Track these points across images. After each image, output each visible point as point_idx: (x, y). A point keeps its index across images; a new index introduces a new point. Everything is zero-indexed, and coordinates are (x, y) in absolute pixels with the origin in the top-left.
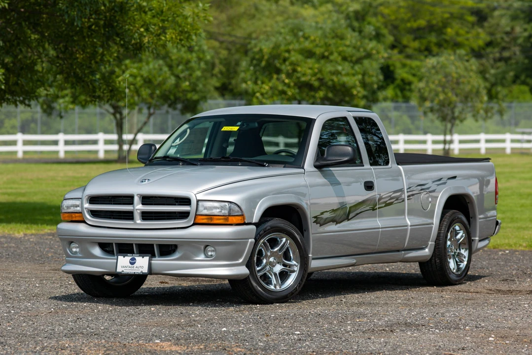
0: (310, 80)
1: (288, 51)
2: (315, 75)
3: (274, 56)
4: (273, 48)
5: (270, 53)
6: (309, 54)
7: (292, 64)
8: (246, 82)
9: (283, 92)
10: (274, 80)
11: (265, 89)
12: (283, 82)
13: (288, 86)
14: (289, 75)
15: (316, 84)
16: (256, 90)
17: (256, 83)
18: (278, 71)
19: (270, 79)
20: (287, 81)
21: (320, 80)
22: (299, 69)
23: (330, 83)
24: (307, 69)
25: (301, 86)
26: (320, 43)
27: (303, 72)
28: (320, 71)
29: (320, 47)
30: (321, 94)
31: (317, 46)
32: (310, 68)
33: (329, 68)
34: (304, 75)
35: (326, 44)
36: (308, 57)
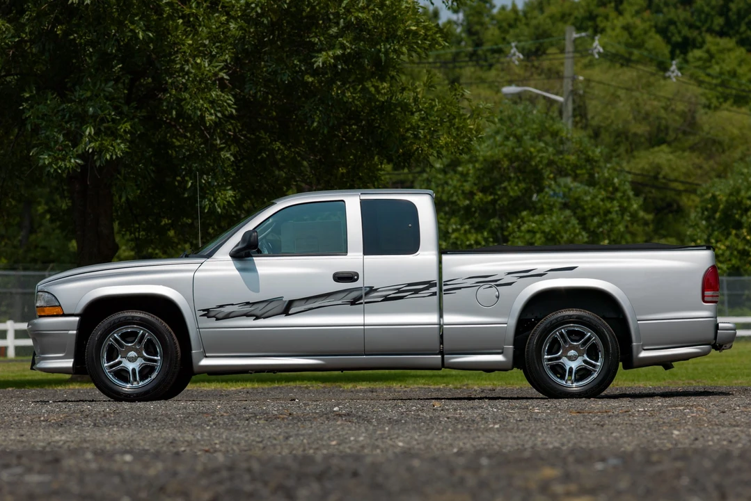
3: (731, 206)
4: (731, 194)
5: (727, 201)
10: (732, 237)
11: (720, 249)
12: (744, 238)
18: (738, 225)
19: (729, 234)
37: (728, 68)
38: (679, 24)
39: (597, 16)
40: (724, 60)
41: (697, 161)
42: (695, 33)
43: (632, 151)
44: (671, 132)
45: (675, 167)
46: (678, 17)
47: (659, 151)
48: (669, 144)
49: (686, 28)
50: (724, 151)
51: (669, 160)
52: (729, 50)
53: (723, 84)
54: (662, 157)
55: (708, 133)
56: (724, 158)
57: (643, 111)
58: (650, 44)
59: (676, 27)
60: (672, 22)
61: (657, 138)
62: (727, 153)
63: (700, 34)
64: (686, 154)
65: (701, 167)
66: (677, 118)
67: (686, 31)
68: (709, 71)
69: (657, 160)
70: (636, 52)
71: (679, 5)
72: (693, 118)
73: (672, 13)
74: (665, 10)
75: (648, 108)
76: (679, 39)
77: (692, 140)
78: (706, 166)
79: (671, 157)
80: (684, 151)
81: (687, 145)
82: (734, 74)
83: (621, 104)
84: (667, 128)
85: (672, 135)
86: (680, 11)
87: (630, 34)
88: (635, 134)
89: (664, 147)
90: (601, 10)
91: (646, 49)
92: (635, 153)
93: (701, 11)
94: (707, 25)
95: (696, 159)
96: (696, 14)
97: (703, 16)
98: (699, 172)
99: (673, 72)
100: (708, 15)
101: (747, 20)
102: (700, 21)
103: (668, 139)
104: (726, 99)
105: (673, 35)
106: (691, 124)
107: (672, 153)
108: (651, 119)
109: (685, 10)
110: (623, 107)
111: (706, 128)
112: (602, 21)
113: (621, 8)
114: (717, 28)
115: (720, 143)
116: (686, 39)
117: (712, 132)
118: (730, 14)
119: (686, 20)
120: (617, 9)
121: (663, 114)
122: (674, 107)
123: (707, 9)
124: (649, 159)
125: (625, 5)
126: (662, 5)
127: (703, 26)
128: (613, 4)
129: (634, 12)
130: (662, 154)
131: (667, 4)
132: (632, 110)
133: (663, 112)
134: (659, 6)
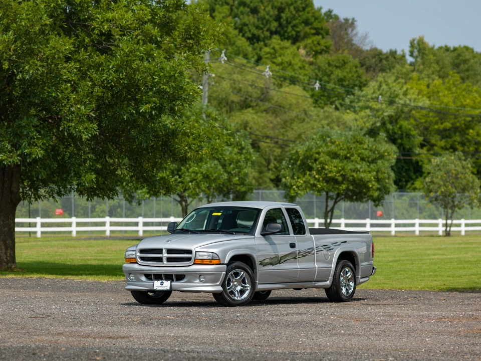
0: (336, 175)
1: (318, 153)
2: (339, 172)
3: (307, 157)
4: (307, 151)
5: (304, 155)
6: (335, 155)
7: (321, 163)
8: (285, 177)
9: (315, 185)
10: (307, 176)
11: (300, 182)
12: (314, 177)
13: (319, 181)
14: (319, 172)
15: (340, 179)
16: (292, 184)
17: (293, 178)
18: (310, 169)
19: (305, 174)
20: (317, 176)
21: (343, 176)
22: (327, 167)
23: (351, 178)
24: (333, 168)
25: (328, 180)
26: (343, 147)
27: (330, 170)
28: (343, 169)
29: (343, 150)
30: (344, 187)
31: (341, 149)
32: (335, 167)
33: (350, 166)
34: (330, 172)
35: (348, 148)
36: (333, 158)
37: (286, 60)
38: (249, 26)
40: (284, 55)
41: (270, 119)
42: (260, 31)
43: (230, 112)
44: (254, 100)
45: (257, 122)
46: (249, 22)
47: (246, 113)
48: (253, 108)
49: (254, 28)
50: (285, 112)
51: (253, 118)
52: (287, 48)
53: (283, 69)
54: (249, 116)
55: (277, 102)
56: (285, 117)
57: (238, 88)
58: (239, 43)
59: (248, 28)
60: (245, 25)
61: (245, 105)
62: (288, 114)
63: (263, 32)
64: (264, 114)
65: (272, 123)
66: (258, 92)
67: (254, 30)
68: (275, 60)
69: (246, 118)
71: (250, 14)
72: (268, 92)
73: (246, 19)
74: (241, 16)
75: (241, 85)
76: (250, 35)
77: (267, 105)
78: (275, 122)
79: (255, 116)
80: (262, 112)
81: (262, 108)
82: (290, 64)
83: (225, 83)
84: (251, 97)
85: (254, 104)
86: (251, 17)
87: (227, 37)
88: (233, 102)
89: (250, 110)
92: (233, 113)
93: (263, 19)
94: (268, 26)
95: (270, 117)
96: (260, 20)
97: (265, 21)
98: (271, 125)
99: (267, 72)
100: (268, 21)
101: (292, 24)
102: (263, 24)
103: (252, 104)
104: (285, 79)
105: (246, 32)
106: (264, 97)
107: (254, 113)
108: (242, 93)
109: (253, 17)
110: (226, 85)
111: (276, 99)
113: (214, 14)
114: (274, 29)
115: (284, 108)
116: (254, 35)
117: (279, 101)
118: (282, 20)
119: (254, 24)
120: (211, 16)
121: (250, 89)
122: (256, 85)
123: (267, 17)
124: (241, 118)
125: (216, 13)
126: (239, 13)
127: (265, 27)
128: (208, 12)
129: (221, 18)
130: (249, 114)
131: (242, 13)
132: (231, 87)
133: (250, 88)
134: (237, 14)
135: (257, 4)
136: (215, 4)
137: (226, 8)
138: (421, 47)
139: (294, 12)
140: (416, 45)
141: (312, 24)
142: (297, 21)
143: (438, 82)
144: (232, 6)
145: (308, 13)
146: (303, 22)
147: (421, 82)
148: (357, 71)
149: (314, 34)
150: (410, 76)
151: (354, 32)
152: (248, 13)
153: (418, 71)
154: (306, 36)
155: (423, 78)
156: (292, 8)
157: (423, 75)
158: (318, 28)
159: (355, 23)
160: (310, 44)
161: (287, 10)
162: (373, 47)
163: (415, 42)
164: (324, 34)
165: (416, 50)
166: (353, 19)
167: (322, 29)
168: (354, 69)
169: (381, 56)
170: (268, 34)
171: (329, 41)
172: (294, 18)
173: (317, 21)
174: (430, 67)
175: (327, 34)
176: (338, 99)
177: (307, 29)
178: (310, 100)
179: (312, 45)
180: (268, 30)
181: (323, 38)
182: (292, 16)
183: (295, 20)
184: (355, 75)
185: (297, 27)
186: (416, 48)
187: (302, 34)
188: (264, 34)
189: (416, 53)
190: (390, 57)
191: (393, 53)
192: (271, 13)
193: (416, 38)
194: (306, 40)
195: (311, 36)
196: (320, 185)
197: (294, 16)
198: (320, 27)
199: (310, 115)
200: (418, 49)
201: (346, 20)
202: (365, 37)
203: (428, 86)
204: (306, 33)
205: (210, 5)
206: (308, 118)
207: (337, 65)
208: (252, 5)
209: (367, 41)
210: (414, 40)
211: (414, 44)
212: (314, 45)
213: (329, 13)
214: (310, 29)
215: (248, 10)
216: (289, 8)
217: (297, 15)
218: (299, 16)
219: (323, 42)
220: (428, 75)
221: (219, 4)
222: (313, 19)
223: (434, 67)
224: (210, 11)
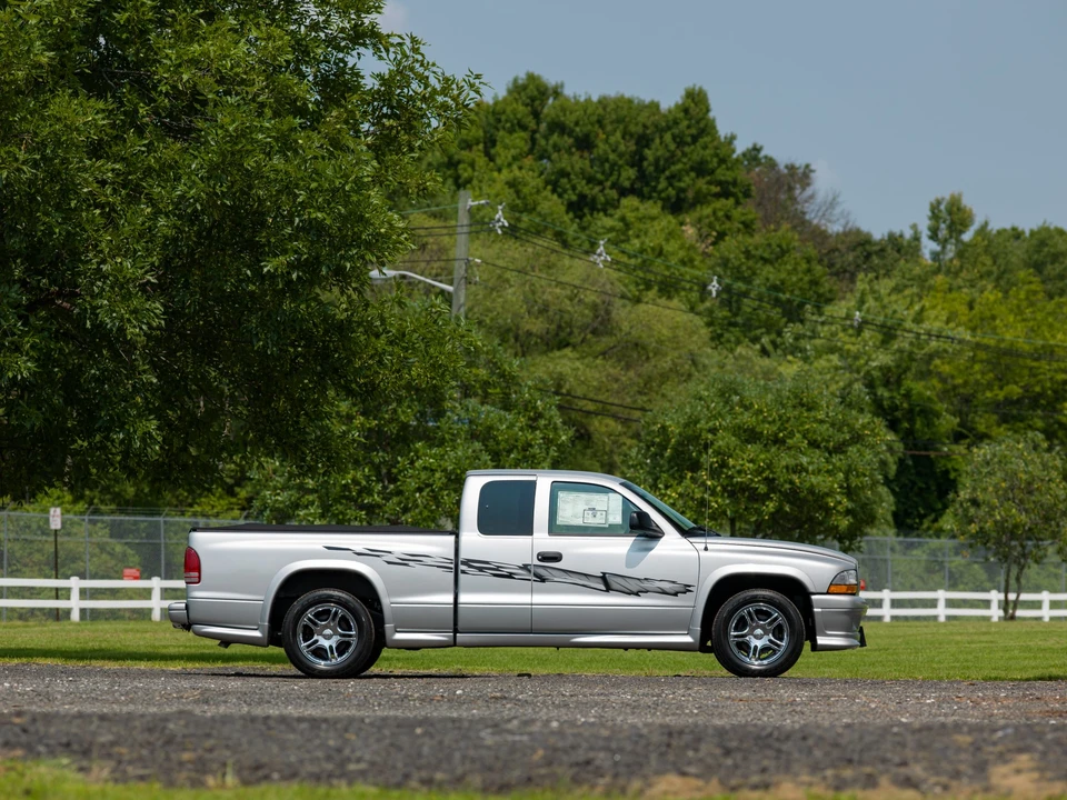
0: (752, 480)
1: (713, 431)
2: (759, 472)
3: (688, 440)
4: (687, 425)
5: (680, 434)
6: (751, 436)
7: (718, 453)
9: (703, 503)
10: (687, 482)
12: (704, 484)
13: (714, 493)
14: (714, 474)
15: (762, 489)
18: (695, 466)
19: (682, 478)
20: (709, 483)
21: (769, 482)
22: (731, 462)
23: (787, 486)
24: (746, 462)
25: (733, 492)
26: (771, 416)
27: (738, 468)
28: (770, 466)
29: (769, 423)
30: (771, 506)
31: (764, 420)
32: (751, 461)
33: (786, 459)
34: (739, 472)
35: (780, 417)
36: (748, 441)
37: (652, 245)
38: (572, 177)
39: (459, 162)
40: (646, 233)
41: (612, 371)
42: (597, 189)
43: (524, 355)
44: (576, 331)
45: (582, 378)
46: (572, 167)
47: (559, 357)
48: (574, 347)
49: (584, 182)
50: (648, 359)
51: (575, 369)
52: (653, 219)
53: (644, 266)
54: (566, 364)
55: (628, 334)
57: (540, 302)
58: (544, 207)
59: (570, 181)
60: (563, 174)
61: (558, 341)
62: (653, 362)
63: (602, 191)
64: (598, 361)
65: (617, 380)
66: (587, 312)
67: (583, 187)
68: (625, 247)
69: (559, 369)
70: (525, 218)
71: (574, 150)
72: (608, 312)
73: (564, 163)
74: (555, 156)
75: (547, 297)
76: (574, 198)
77: (606, 341)
78: (624, 379)
79: (578, 364)
80: (595, 357)
81: (599, 348)
82: (660, 253)
83: (510, 291)
84: (569, 324)
85: (576, 339)
86: (576, 157)
87: (518, 192)
88: (529, 334)
89: (567, 351)
90: (465, 154)
91: (540, 214)
92: (529, 358)
93: (603, 160)
94: (613, 178)
95: (612, 368)
96: (597, 163)
97: (607, 166)
98: (616, 386)
99: (600, 255)
100: (613, 165)
101: (667, 173)
102: (603, 173)
103: (573, 340)
104: (648, 287)
105: (565, 191)
106: (602, 323)
107: (578, 359)
108: (551, 313)
109: (582, 157)
110: (513, 295)
111: (625, 326)
112: (465, 170)
113: (493, 151)
114: (627, 184)
115: (644, 348)
116: (582, 197)
117: (633, 332)
118: (645, 164)
119: (583, 172)
120: (487, 154)
121: (567, 305)
122: (582, 297)
123: (612, 157)
124: (548, 368)
125: (498, 148)
126: (550, 149)
127: (607, 180)
128: (481, 146)
129: (510, 158)
130: (565, 361)
131: (557, 148)
132: (526, 301)
133: (568, 302)
134: (546, 151)
135: (589, 127)
136: (498, 130)
137: (522, 138)
138: (956, 217)
139: (672, 146)
140: (944, 214)
141: (712, 172)
142: (679, 166)
143: (991, 295)
144: (534, 132)
145: (705, 147)
146: (692, 169)
147: (954, 295)
148: (809, 271)
149: (717, 196)
150: (932, 282)
151: (809, 191)
152: (570, 148)
153: (948, 272)
154: (700, 199)
155: (960, 288)
156: (668, 137)
157: (960, 281)
158: (727, 183)
159: (812, 175)
160: (708, 217)
161: (657, 141)
162: (850, 225)
163: (942, 207)
164: (740, 195)
165: (943, 226)
166: (807, 166)
167: (735, 183)
168: (804, 266)
169: (868, 247)
170: (614, 194)
171: (749, 210)
172: (671, 160)
173: (724, 166)
174: (974, 265)
175: (747, 194)
176: (768, 333)
177: (702, 184)
178: (705, 332)
179: (712, 219)
180: (613, 186)
181: (738, 203)
182: (667, 154)
183: (674, 163)
184: (807, 278)
185: (680, 180)
186: (944, 222)
187: (690, 195)
188: (604, 195)
189: (943, 232)
190: (889, 250)
191: (894, 241)
192: (622, 148)
193: (943, 199)
194: (698, 207)
195: (709, 198)
196: (716, 502)
197: (673, 155)
198: (730, 179)
199: (705, 366)
200: (948, 222)
201: (791, 168)
202: (833, 204)
203: (971, 306)
204: (698, 192)
205: (485, 132)
206: (698, 371)
207: (766, 255)
208: (578, 129)
209: (837, 211)
210: (939, 202)
211: (940, 211)
212: (717, 219)
213: (753, 153)
214: (709, 183)
215: (571, 141)
216: (661, 138)
217: (679, 153)
218: (684, 154)
219: (737, 213)
220: (971, 281)
221: (504, 128)
222: (715, 160)
223: (984, 265)
224: (485, 143)
